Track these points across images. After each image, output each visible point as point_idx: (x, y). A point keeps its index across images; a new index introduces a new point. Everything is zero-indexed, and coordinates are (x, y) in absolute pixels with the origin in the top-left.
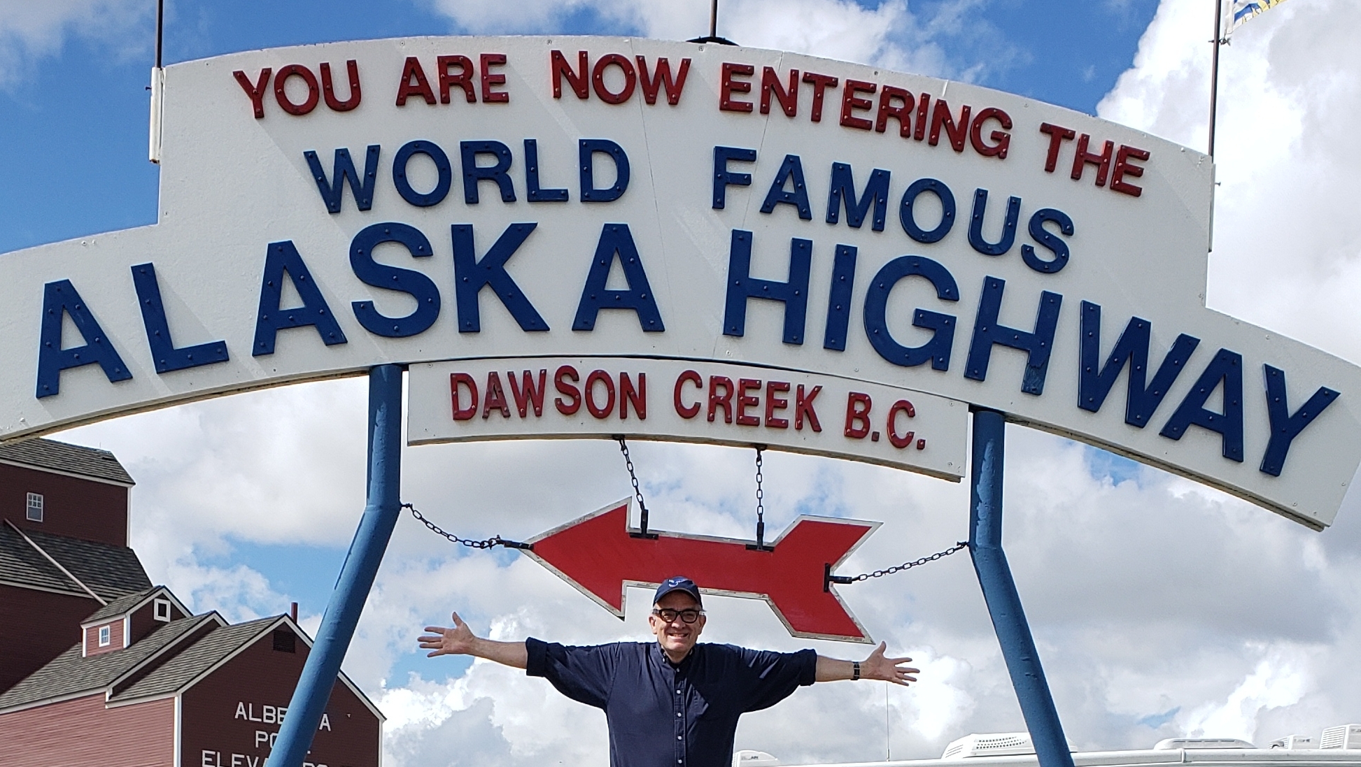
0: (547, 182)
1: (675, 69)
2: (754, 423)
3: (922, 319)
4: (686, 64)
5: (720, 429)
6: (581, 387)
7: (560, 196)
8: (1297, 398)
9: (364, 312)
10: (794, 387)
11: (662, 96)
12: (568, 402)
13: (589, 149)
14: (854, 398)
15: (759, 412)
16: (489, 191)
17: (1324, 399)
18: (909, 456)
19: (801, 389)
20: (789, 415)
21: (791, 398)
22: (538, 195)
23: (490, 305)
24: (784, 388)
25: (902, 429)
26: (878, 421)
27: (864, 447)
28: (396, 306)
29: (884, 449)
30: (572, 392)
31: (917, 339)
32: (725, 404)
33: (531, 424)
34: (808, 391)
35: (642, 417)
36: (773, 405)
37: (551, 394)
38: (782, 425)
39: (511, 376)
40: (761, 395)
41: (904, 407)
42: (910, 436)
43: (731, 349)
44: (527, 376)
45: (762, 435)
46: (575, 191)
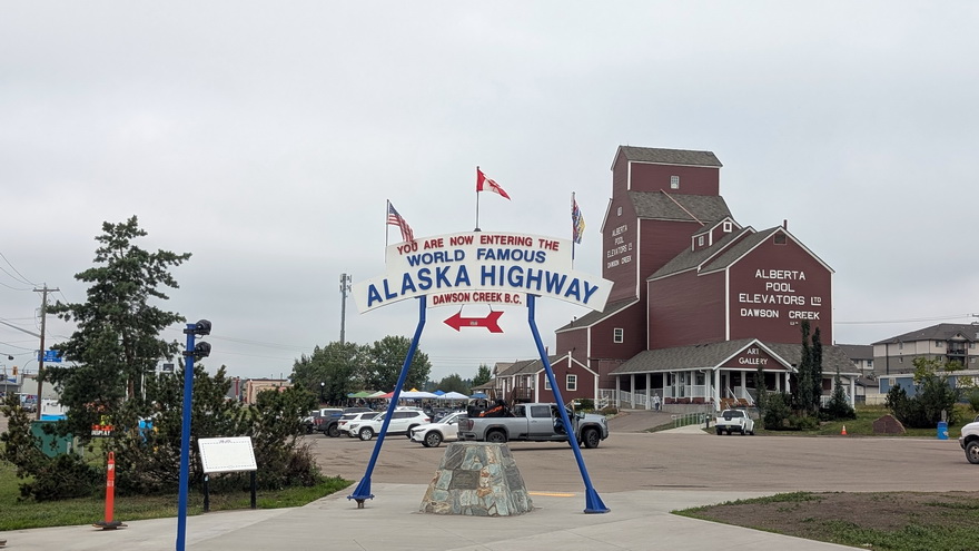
0: (449, 258)
1: (471, 236)
2: (489, 300)
3: (517, 277)
4: (473, 236)
5: (482, 302)
6: (457, 297)
7: (452, 260)
8: (590, 288)
9: (421, 286)
10: (496, 293)
11: (469, 242)
12: (455, 299)
13: (456, 252)
14: (507, 294)
15: (490, 298)
16: (439, 260)
17: (595, 288)
18: (518, 304)
20: (496, 299)
21: (496, 296)
22: (447, 260)
23: (442, 282)
25: (517, 299)
26: (512, 298)
27: (510, 303)
28: (425, 284)
29: (513, 304)
31: (517, 281)
32: (483, 297)
33: (449, 303)
34: (499, 294)
35: (469, 301)
36: (493, 297)
37: (452, 298)
39: (445, 295)
40: (490, 295)
41: (517, 296)
42: (518, 301)
43: (483, 288)
44: (448, 294)
45: (491, 302)
46: (454, 259)
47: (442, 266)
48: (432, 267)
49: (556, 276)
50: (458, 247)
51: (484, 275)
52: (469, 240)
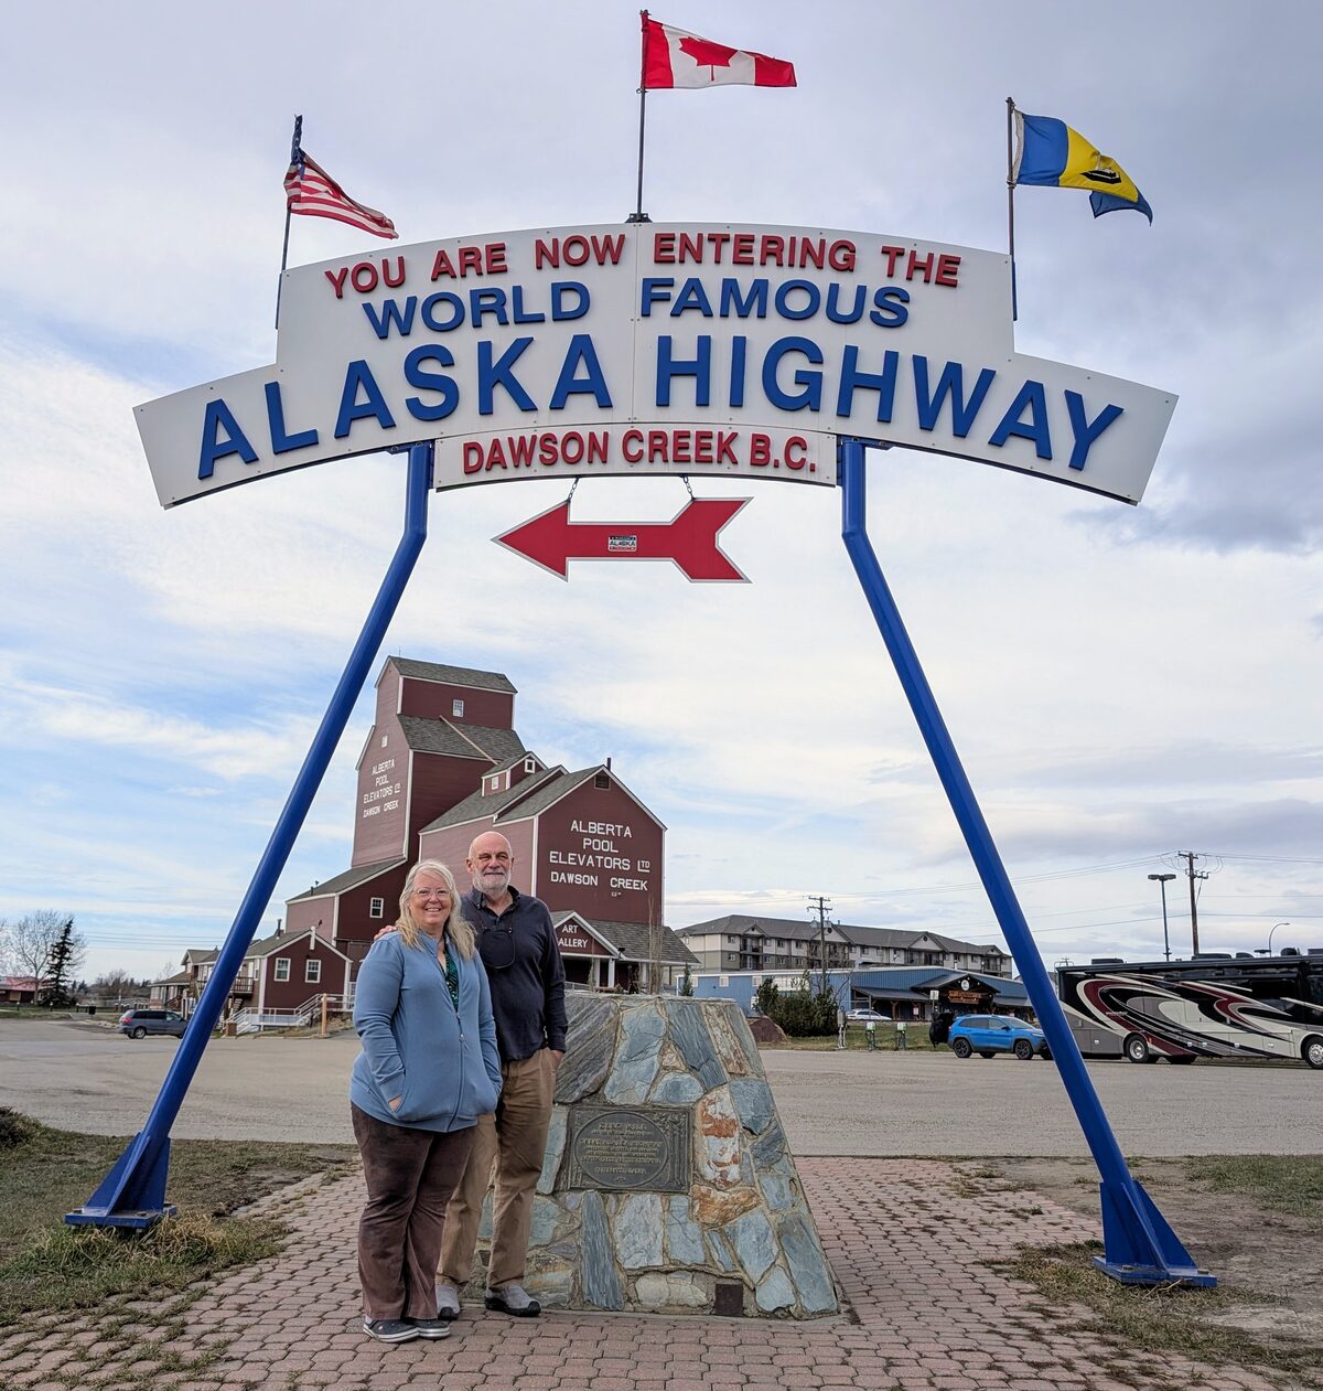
0: (528, 310)
1: (615, 239)
2: (686, 460)
3: (801, 378)
4: (622, 238)
5: (659, 466)
6: (558, 448)
7: (539, 319)
8: (1092, 415)
9: (414, 406)
10: (715, 434)
11: (608, 259)
12: (548, 456)
13: (558, 290)
14: (757, 438)
15: (691, 453)
16: (490, 320)
17: (1112, 414)
18: (803, 474)
19: (721, 434)
20: (714, 453)
21: (714, 443)
22: (522, 320)
23: (501, 395)
24: (709, 435)
25: (796, 455)
26: (777, 452)
27: (769, 471)
28: (432, 399)
29: (784, 471)
30: (553, 451)
31: (798, 391)
32: (662, 449)
33: (523, 471)
34: (726, 435)
35: (605, 462)
36: (700, 447)
37: (538, 452)
38: (708, 460)
39: (511, 440)
40: (692, 442)
41: (797, 442)
42: (803, 460)
43: (663, 414)
44: (522, 439)
45: (693, 467)
46: (549, 314)
47: (502, 339)
48: (463, 344)
49: (953, 373)
50: (566, 274)
51: (668, 369)
52: (609, 250)
